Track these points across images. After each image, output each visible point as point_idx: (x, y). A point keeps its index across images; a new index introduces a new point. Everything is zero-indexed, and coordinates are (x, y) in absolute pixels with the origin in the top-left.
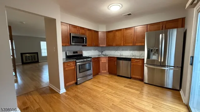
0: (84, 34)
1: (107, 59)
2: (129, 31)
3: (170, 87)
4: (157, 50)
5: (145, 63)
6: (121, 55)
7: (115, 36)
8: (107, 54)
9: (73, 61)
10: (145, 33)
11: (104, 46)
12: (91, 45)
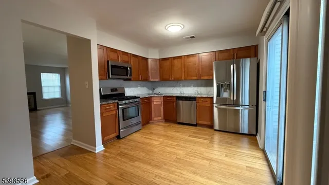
0: (127, 62)
1: (162, 100)
2: (191, 59)
3: (246, 132)
4: (228, 85)
5: (214, 102)
6: (181, 93)
7: (172, 66)
8: (161, 93)
9: (113, 103)
10: (212, 62)
11: (157, 80)
12: (137, 80)
